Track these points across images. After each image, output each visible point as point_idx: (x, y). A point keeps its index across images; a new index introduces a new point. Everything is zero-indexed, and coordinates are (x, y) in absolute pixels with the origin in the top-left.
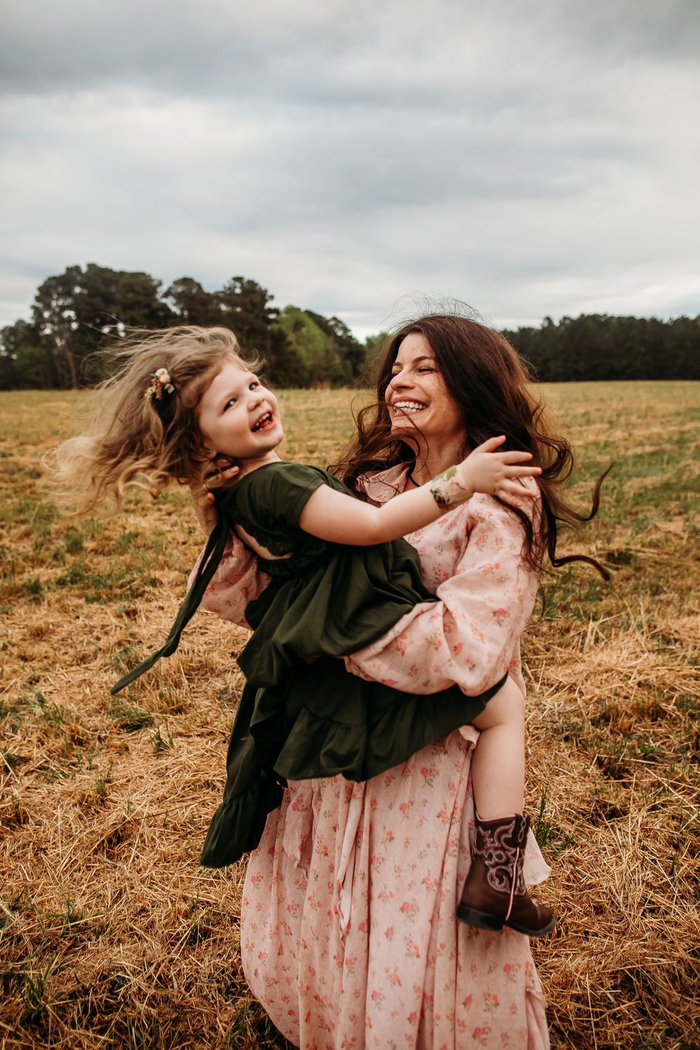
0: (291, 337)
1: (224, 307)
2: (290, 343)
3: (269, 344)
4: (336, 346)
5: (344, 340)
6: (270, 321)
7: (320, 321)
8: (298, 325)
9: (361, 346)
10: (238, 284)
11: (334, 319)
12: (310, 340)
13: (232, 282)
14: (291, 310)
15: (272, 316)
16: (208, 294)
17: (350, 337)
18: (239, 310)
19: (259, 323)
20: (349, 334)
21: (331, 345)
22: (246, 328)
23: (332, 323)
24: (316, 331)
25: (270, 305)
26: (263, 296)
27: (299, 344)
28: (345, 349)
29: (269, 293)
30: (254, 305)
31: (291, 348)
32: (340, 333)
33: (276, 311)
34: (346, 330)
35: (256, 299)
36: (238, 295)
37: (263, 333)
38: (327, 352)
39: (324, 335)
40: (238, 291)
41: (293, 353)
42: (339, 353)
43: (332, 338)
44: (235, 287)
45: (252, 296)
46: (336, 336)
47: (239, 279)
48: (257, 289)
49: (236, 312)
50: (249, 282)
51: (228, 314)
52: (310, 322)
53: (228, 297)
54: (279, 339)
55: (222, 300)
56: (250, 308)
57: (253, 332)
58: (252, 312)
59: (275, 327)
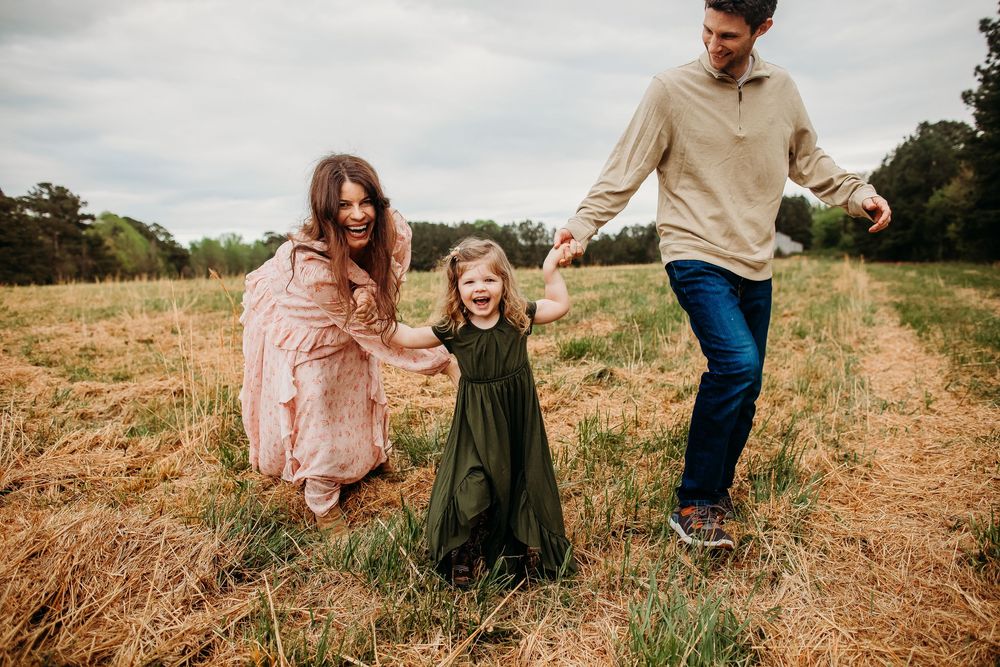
0: (109, 242)
1: (29, 213)
2: (108, 248)
3: (85, 249)
4: (160, 250)
5: (166, 245)
6: (85, 227)
7: (140, 228)
8: (116, 230)
9: (186, 250)
10: (46, 191)
11: (155, 225)
12: (130, 244)
13: (38, 187)
14: (106, 216)
15: (87, 222)
16: (11, 199)
17: (173, 242)
18: (47, 215)
19: (71, 228)
20: (172, 239)
21: (153, 249)
22: (57, 233)
23: (153, 229)
24: (137, 237)
25: (81, 211)
26: (75, 203)
27: (118, 248)
28: (168, 253)
29: (82, 200)
30: (66, 211)
31: (109, 253)
32: (162, 238)
33: (92, 217)
34: (168, 235)
35: (67, 205)
36: (46, 200)
37: (78, 239)
38: (150, 256)
39: (145, 240)
40: (46, 196)
41: (113, 257)
42: (163, 257)
43: (153, 243)
44: (42, 192)
45: (62, 203)
46: (158, 241)
47: (46, 185)
48: (68, 194)
49: (45, 218)
50: (58, 188)
51: (36, 219)
52: (128, 227)
53: (35, 203)
54: (96, 244)
55: (28, 206)
56: (61, 214)
57: (65, 237)
58: (64, 217)
59: (90, 232)
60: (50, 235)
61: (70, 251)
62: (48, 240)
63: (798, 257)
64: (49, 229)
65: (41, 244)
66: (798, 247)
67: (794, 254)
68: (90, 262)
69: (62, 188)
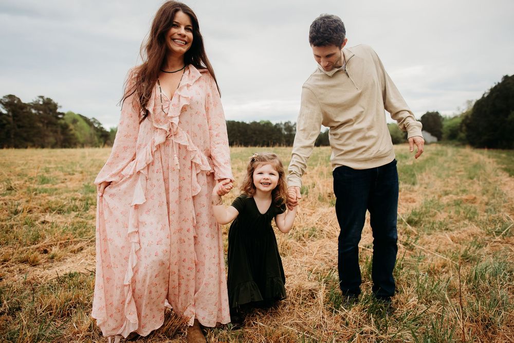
0: (71, 127)
1: (34, 111)
2: (71, 130)
3: (59, 129)
4: (95, 132)
5: (98, 129)
6: (59, 118)
7: (86, 120)
8: (75, 121)
9: (108, 132)
10: (41, 100)
11: (93, 118)
12: (82, 128)
13: (38, 98)
14: (70, 113)
15: (60, 116)
16: (25, 104)
17: (102, 128)
18: (41, 112)
19: (54, 119)
20: (101, 126)
21: (92, 131)
22: (46, 122)
23: (92, 120)
24: (85, 124)
25: (59, 110)
26: (55, 106)
27: (76, 130)
28: (100, 133)
29: (59, 105)
30: (51, 110)
31: (72, 132)
32: (96, 126)
33: (63, 114)
34: (99, 124)
35: (52, 107)
36: (41, 105)
37: (55, 124)
38: (91, 134)
39: (88, 126)
40: (41, 103)
41: (73, 135)
42: (97, 135)
43: (93, 128)
44: (39, 101)
45: (49, 106)
46: (94, 127)
47: (42, 97)
48: (52, 102)
49: (40, 114)
50: (47, 99)
51: (35, 114)
52: (81, 120)
53: (36, 106)
54: (65, 128)
55: (33, 107)
56: (48, 112)
57: (50, 123)
58: (49, 114)
59: (62, 122)
60: (43, 122)
61: (52, 131)
62: (40, 125)
63: (434, 144)
64: (43, 120)
65: (39, 127)
66: (435, 139)
67: (432, 143)
68: (62, 137)
69: (50, 99)
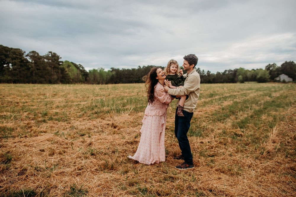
0: (67, 69)
1: (46, 60)
2: (66, 71)
3: (60, 71)
4: (80, 72)
5: (82, 71)
6: (60, 65)
7: (75, 65)
8: (69, 66)
9: (88, 72)
10: (50, 54)
11: (80, 65)
12: (72, 70)
13: (48, 53)
14: (66, 62)
15: (61, 63)
16: (41, 56)
17: (84, 70)
18: (50, 61)
19: (57, 65)
20: (84, 69)
21: (79, 72)
22: (53, 66)
23: (79, 66)
24: (74, 68)
25: (60, 60)
26: (58, 58)
27: (69, 71)
28: (83, 73)
29: (60, 57)
30: (55, 60)
31: (67, 73)
32: (81, 69)
33: (62, 62)
34: (83, 68)
35: (56, 58)
37: (58, 68)
38: (78, 74)
39: (76, 69)
40: (50, 56)
41: (67, 74)
42: (81, 74)
43: (79, 70)
44: (49, 54)
45: (54, 57)
47: (51, 52)
48: (56, 55)
49: (49, 62)
50: (54, 53)
51: (47, 62)
52: (72, 65)
53: (47, 57)
54: (63, 70)
55: (45, 58)
56: (54, 61)
57: (55, 68)
58: (55, 62)
59: (61, 66)
60: (51, 67)
61: (56, 72)
62: (50, 68)
63: (291, 83)
64: (51, 65)
65: (48, 70)
66: (291, 80)
67: (289, 82)
68: (61, 75)
69: (55, 53)
